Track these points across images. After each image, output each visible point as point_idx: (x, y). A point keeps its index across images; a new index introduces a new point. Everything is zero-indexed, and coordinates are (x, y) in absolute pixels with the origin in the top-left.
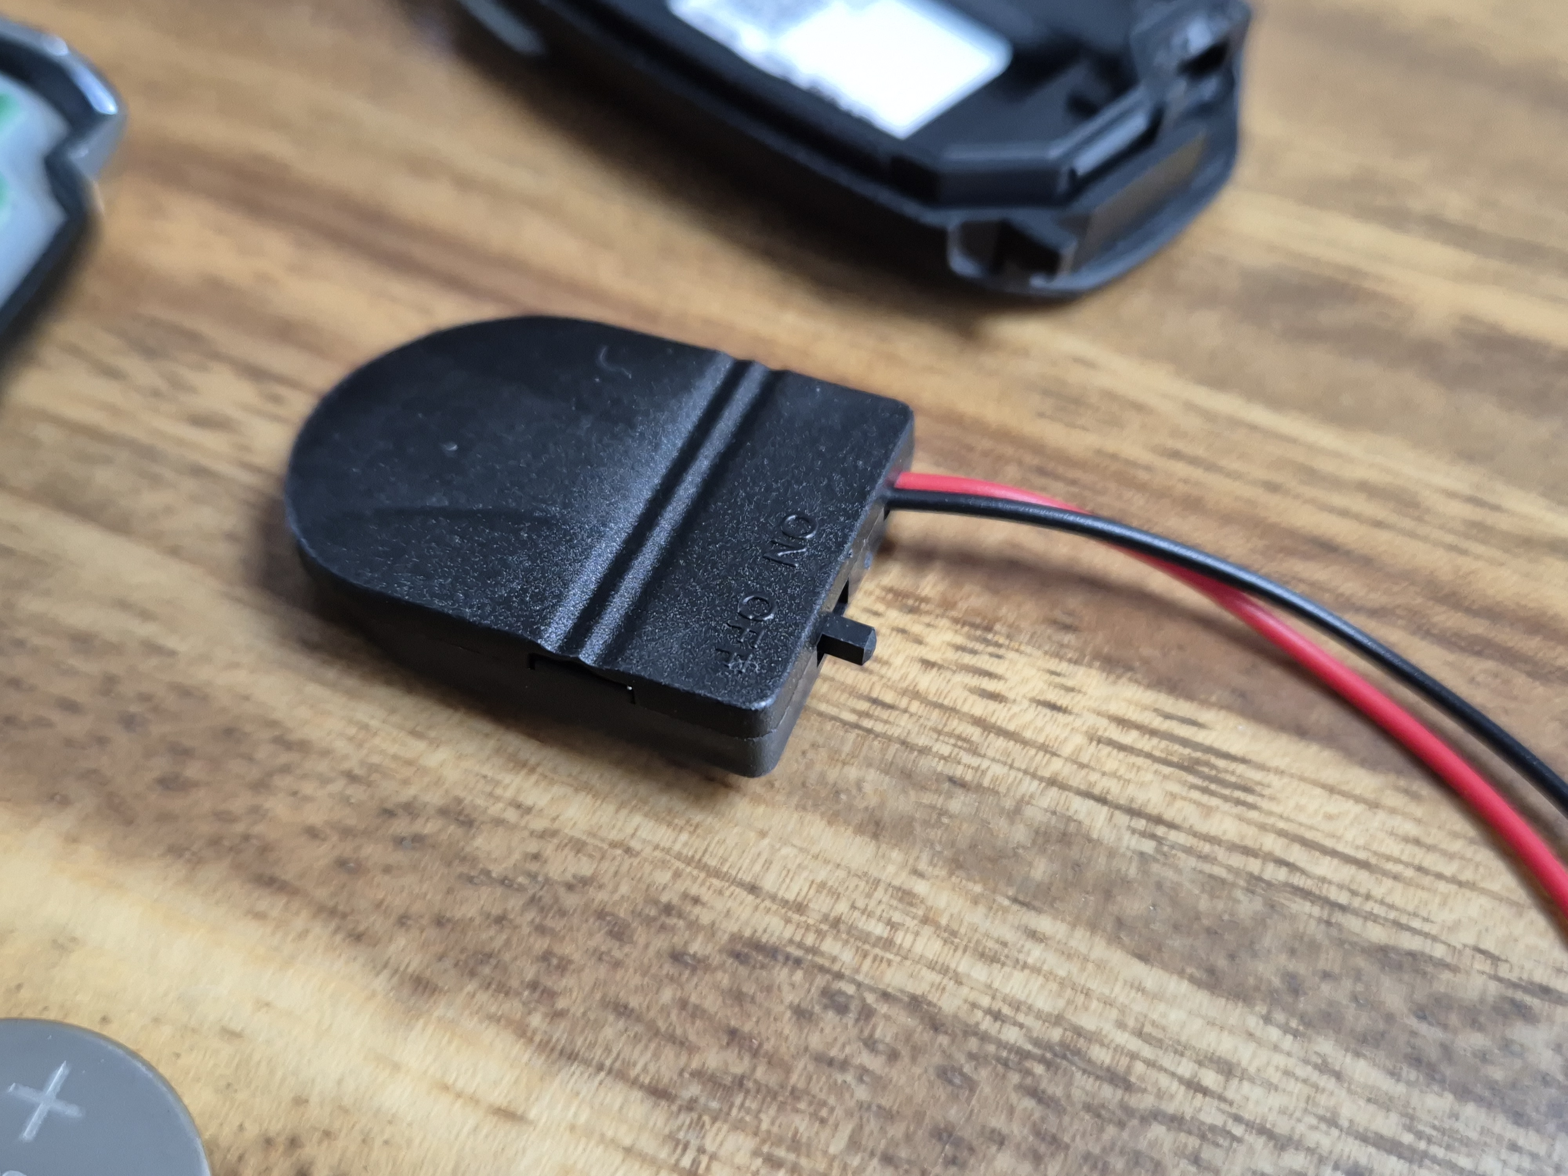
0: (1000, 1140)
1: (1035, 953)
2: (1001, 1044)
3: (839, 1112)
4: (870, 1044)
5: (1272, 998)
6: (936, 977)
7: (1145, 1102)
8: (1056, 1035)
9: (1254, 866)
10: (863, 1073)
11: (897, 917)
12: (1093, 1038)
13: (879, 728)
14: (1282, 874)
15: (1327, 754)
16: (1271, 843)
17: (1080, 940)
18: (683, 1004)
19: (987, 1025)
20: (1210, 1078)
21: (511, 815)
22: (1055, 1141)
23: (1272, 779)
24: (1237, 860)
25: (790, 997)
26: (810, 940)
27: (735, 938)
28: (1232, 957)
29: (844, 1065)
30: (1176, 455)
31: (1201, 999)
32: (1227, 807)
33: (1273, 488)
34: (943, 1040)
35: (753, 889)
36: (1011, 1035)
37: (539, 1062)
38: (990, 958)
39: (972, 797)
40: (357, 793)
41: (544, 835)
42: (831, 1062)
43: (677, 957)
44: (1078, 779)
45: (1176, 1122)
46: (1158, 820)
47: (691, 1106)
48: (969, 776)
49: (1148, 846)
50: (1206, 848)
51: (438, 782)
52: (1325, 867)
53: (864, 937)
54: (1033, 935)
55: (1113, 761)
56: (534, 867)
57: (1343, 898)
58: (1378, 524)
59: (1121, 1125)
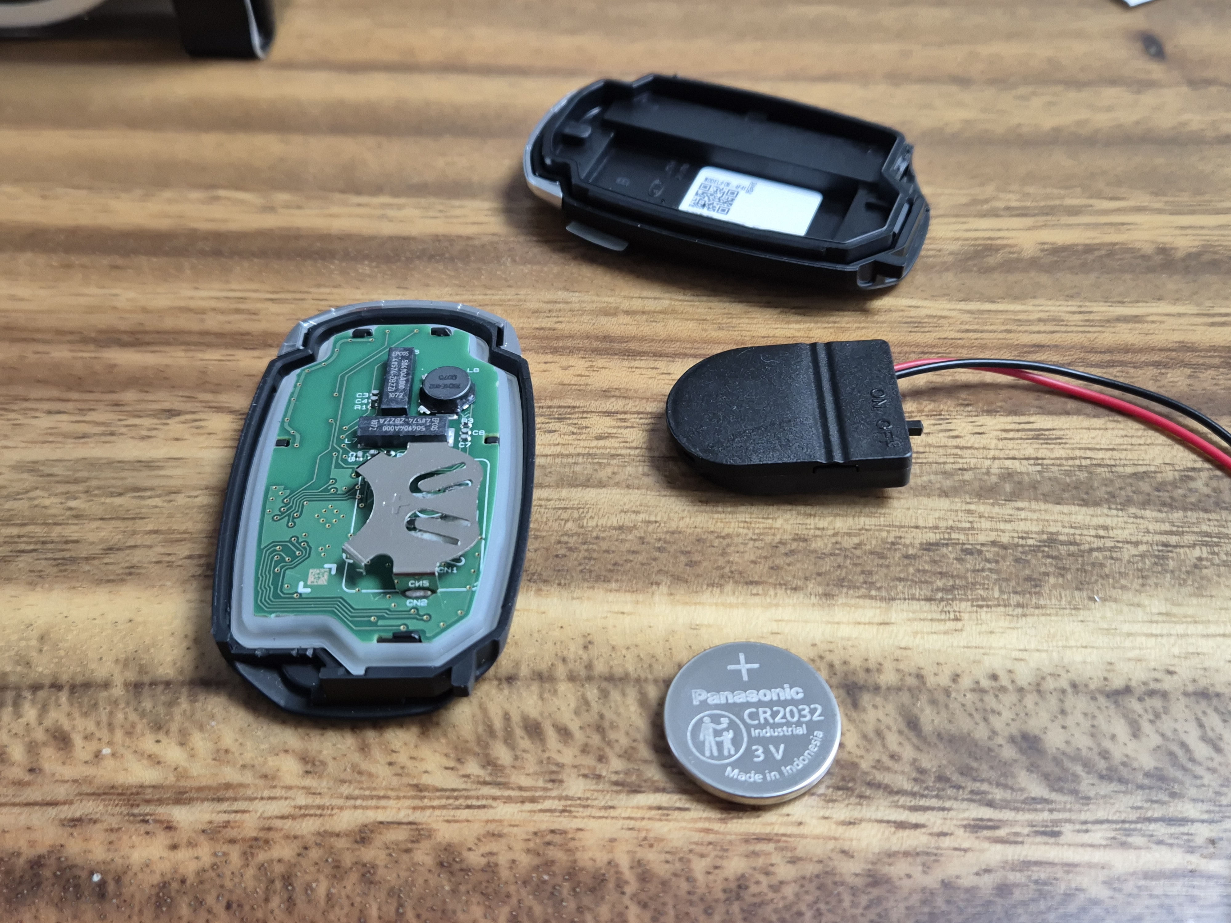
0: (1047, 574)
1: (1023, 514)
2: (1030, 546)
3: (991, 585)
4: (988, 561)
5: (1107, 501)
6: (995, 533)
7: (1087, 547)
8: (1045, 537)
9: (1077, 462)
10: (991, 570)
11: (971, 519)
12: (1058, 533)
13: (924, 461)
14: (1088, 462)
15: (1081, 418)
16: (1078, 453)
17: (1034, 505)
18: (918, 571)
19: (1021, 542)
20: (1102, 533)
21: (818, 533)
22: (1064, 568)
23: (1067, 432)
24: (1071, 462)
25: (952, 556)
26: (946, 536)
27: (921, 544)
28: (1087, 493)
29: (983, 570)
30: (967, 331)
31: (1084, 510)
32: (1057, 446)
33: (1009, 331)
34: (1010, 551)
35: (917, 527)
36: (1031, 542)
37: (884, 605)
38: (1010, 521)
39: (970, 472)
40: (758, 544)
41: (835, 535)
42: (978, 571)
43: (907, 557)
44: (1002, 455)
45: (1098, 549)
46: (1037, 459)
47: (942, 600)
48: (965, 466)
49: (1039, 468)
50: (1058, 462)
51: (785, 531)
52: (1100, 455)
53: (964, 529)
54: (1018, 509)
55: (1011, 444)
56: (838, 546)
57: (1113, 463)
58: (1053, 332)
59: (1082, 556)
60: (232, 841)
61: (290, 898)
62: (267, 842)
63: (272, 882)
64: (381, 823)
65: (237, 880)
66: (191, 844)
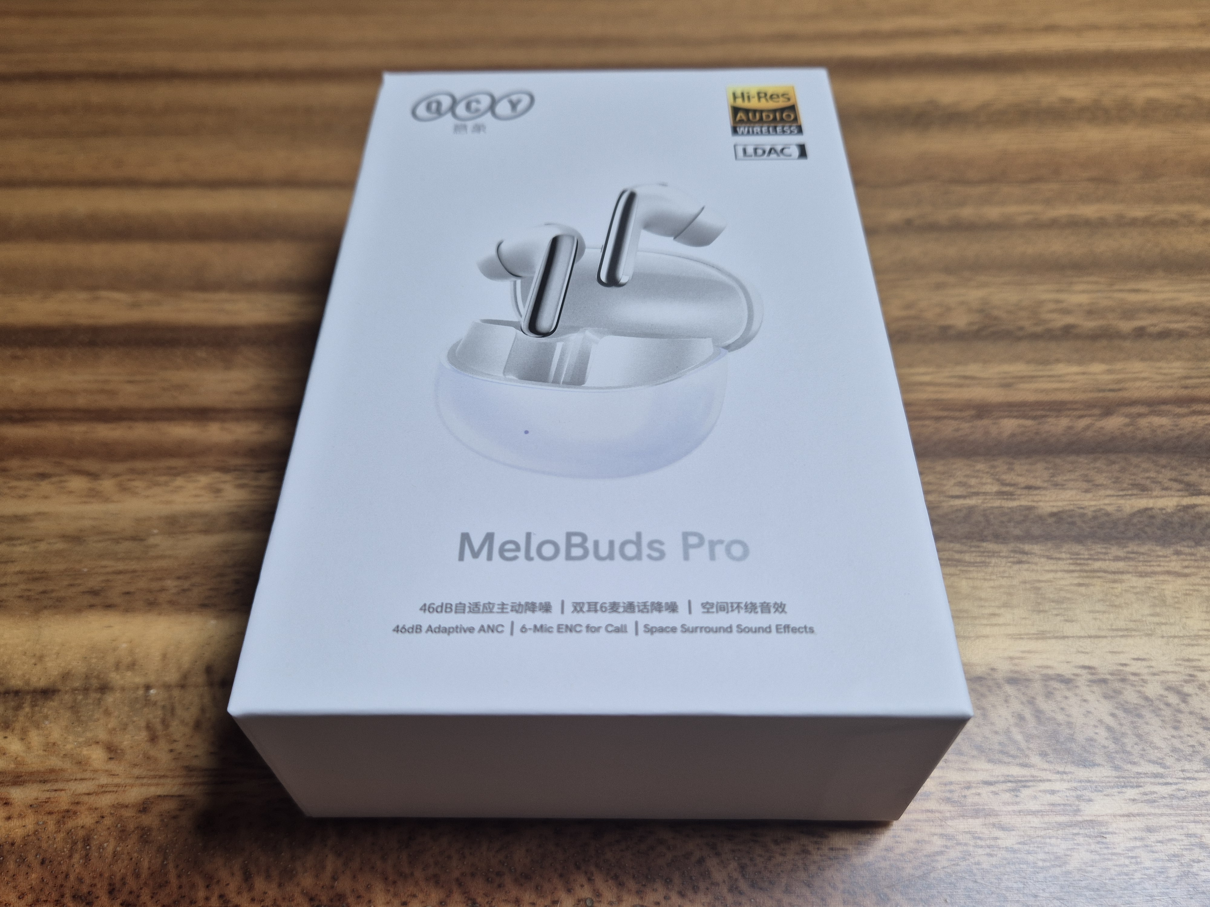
60: (50, 813)
61: (87, 855)
62: (75, 813)
63: (76, 843)
64: (159, 796)
65: (50, 842)
66: (21, 816)
